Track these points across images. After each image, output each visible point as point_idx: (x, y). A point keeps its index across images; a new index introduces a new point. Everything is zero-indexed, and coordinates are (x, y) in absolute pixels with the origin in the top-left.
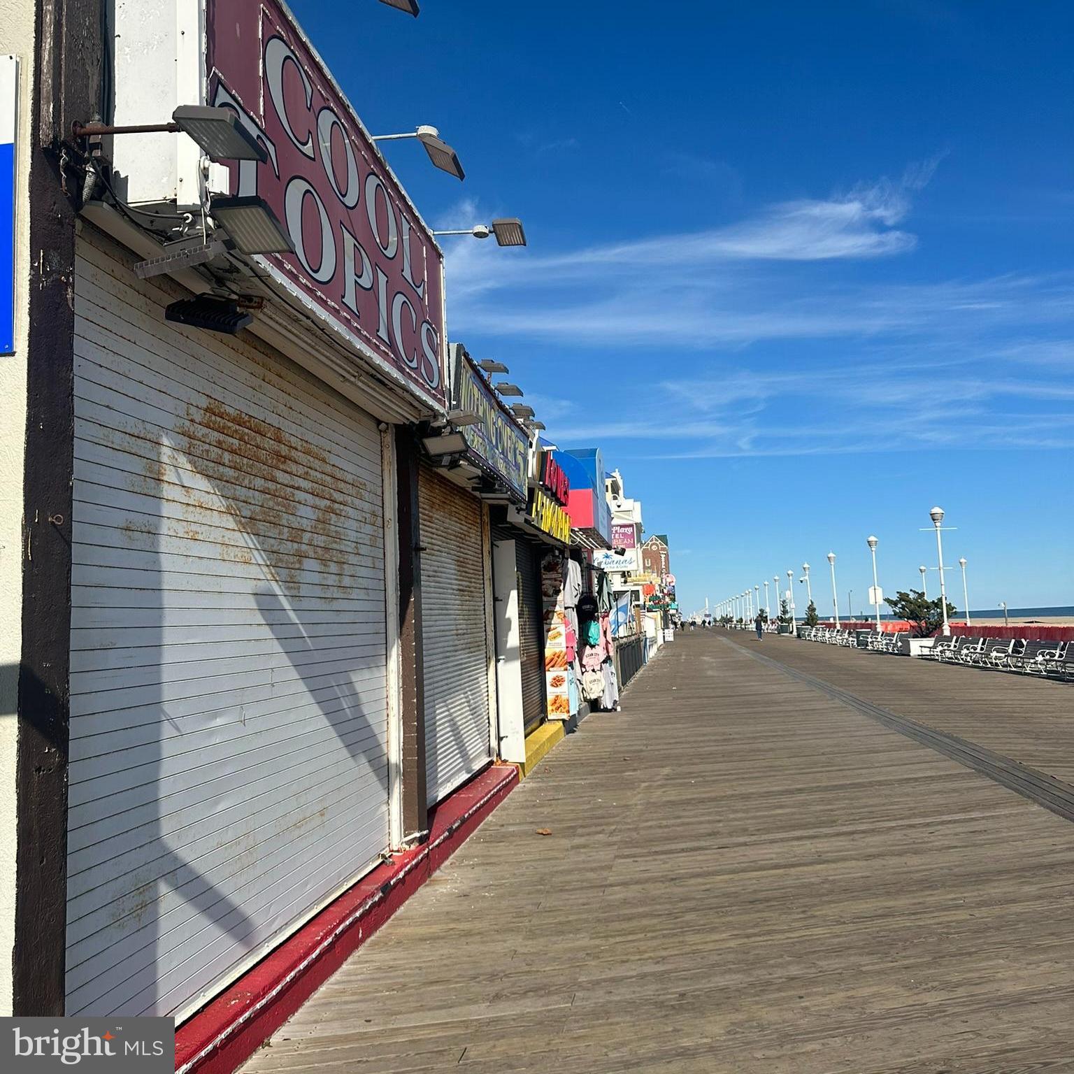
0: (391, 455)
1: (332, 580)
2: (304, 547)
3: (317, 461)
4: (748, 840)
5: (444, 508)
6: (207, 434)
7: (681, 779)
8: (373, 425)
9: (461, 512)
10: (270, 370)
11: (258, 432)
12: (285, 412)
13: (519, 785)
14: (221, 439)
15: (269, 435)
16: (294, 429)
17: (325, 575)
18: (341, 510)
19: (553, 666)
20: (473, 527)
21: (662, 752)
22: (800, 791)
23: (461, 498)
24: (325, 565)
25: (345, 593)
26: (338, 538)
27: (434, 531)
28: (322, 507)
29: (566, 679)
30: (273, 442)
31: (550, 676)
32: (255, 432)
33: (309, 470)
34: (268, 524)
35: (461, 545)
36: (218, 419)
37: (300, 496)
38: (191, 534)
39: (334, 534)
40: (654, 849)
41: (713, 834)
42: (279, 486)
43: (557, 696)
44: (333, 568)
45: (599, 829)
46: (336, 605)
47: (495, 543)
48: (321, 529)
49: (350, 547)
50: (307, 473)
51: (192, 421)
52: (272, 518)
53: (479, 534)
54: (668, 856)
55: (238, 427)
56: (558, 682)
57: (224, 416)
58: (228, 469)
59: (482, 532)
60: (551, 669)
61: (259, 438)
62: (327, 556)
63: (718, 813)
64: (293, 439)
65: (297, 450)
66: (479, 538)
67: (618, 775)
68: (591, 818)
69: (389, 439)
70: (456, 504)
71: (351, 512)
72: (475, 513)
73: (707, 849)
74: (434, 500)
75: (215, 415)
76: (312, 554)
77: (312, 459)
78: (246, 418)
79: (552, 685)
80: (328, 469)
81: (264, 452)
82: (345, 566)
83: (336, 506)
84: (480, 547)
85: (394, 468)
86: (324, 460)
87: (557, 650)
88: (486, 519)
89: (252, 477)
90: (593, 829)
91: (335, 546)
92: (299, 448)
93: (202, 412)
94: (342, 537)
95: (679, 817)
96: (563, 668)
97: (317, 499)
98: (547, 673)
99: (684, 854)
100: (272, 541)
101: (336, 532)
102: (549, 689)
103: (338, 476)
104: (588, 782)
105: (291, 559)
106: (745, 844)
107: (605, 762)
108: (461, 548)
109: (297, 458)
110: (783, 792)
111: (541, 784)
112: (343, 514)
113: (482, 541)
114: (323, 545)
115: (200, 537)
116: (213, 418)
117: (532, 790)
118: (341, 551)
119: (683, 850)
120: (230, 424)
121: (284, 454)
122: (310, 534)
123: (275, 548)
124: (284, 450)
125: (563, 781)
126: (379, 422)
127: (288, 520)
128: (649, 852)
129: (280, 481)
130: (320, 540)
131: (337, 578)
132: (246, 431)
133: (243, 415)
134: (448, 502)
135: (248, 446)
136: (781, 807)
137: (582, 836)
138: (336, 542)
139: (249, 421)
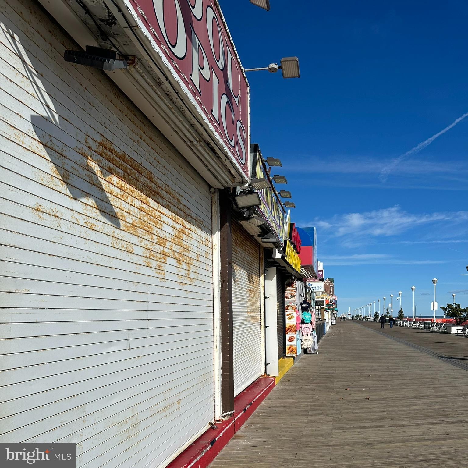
0: (217, 208)
1: (184, 273)
2: (167, 250)
3: (174, 200)
4: (404, 423)
5: (242, 247)
6: (100, 161)
7: (357, 388)
8: (207, 188)
9: (250, 250)
10: (145, 133)
11: (137, 170)
12: (155, 162)
13: (275, 387)
14: (111, 166)
15: (144, 174)
16: (160, 175)
17: (180, 269)
18: (189, 233)
19: (289, 332)
20: (255, 259)
21: (344, 374)
22: (423, 397)
23: (250, 243)
24: (180, 264)
25: (191, 281)
26: (186, 249)
27: (237, 257)
28: (178, 229)
29: (296, 338)
30: (146, 180)
31: (288, 336)
32: (135, 169)
33: (170, 205)
34: (144, 231)
35: (250, 267)
36: (109, 153)
37: (164, 218)
38: (89, 225)
39: (185, 247)
40: (353, 426)
41: (383, 418)
42: (151, 209)
43: (291, 346)
44: (184, 266)
45: (320, 412)
46: (186, 288)
47: (266, 269)
48: (177, 241)
49: (194, 256)
50: (169, 205)
51: (89, 148)
52: (147, 228)
53: (258, 263)
54: (362, 430)
55: (123, 163)
56: (291, 339)
57: (113, 152)
58: (116, 188)
59: (259, 263)
60: (288, 333)
61: (137, 175)
62: (181, 258)
63: (382, 407)
64: (159, 181)
65: (162, 189)
66: (258, 265)
67: (324, 384)
68: (315, 406)
69: (216, 198)
70: (248, 246)
71: (195, 236)
72: (257, 252)
73: (382, 427)
74: (238, 241)
75: (106, 149)
76: (172, 255)
77: (171, 198)
78: (129, 158)
79: (289, 341)
80: (182, 207)
81: (141, 184)
82: (191, 266)
83: (186, 230)
84: (259, 270)
85: (218, 215)
86: (178, 200)
87: (292, 324)
88: (262, 256)
89: (133, 198)
90: (317, 412)
91: (185, 253)
92: (163, 188)
93: (97, 144)
94: (190, 249)
95: (362, 408)
96: (294, 333)
97: (175, 223)
98: (286, 335)
99: (371, 429)
100: (147, 242)
101: (186, 245)
102: (287, 342)
103: (187, 212)
104: (309, 387)
105: (159, 256)
106: (402, 425)
107: (316, 378)
108: (250, 269)
109: (162, 194)
110: (414, 397)
111: (286, 387)
112: (190, 235)
113: (259, 267)
114: (178, 251)
115: (96, 229)
116: (105, 151)
117: (282, 390)
118: (189, 257)
119: (369, 427)
120: (117, 159)
121: (154, 189)
122: (171, 243)
123: (149, 247)
124: (154, 187)
125: (297, 386)
126: (210, 187)
127: (157, 231)
128: (350, 427)
129: (152, 206)
130: (176, 248)
131: (187, 272)
132: (129, 167)
133: (127, 156)
134: (244, 244)
135: (130, 177)
136: (416, 405)
137: (312, 415)
138: (186, 251)
139: (131, 161)
